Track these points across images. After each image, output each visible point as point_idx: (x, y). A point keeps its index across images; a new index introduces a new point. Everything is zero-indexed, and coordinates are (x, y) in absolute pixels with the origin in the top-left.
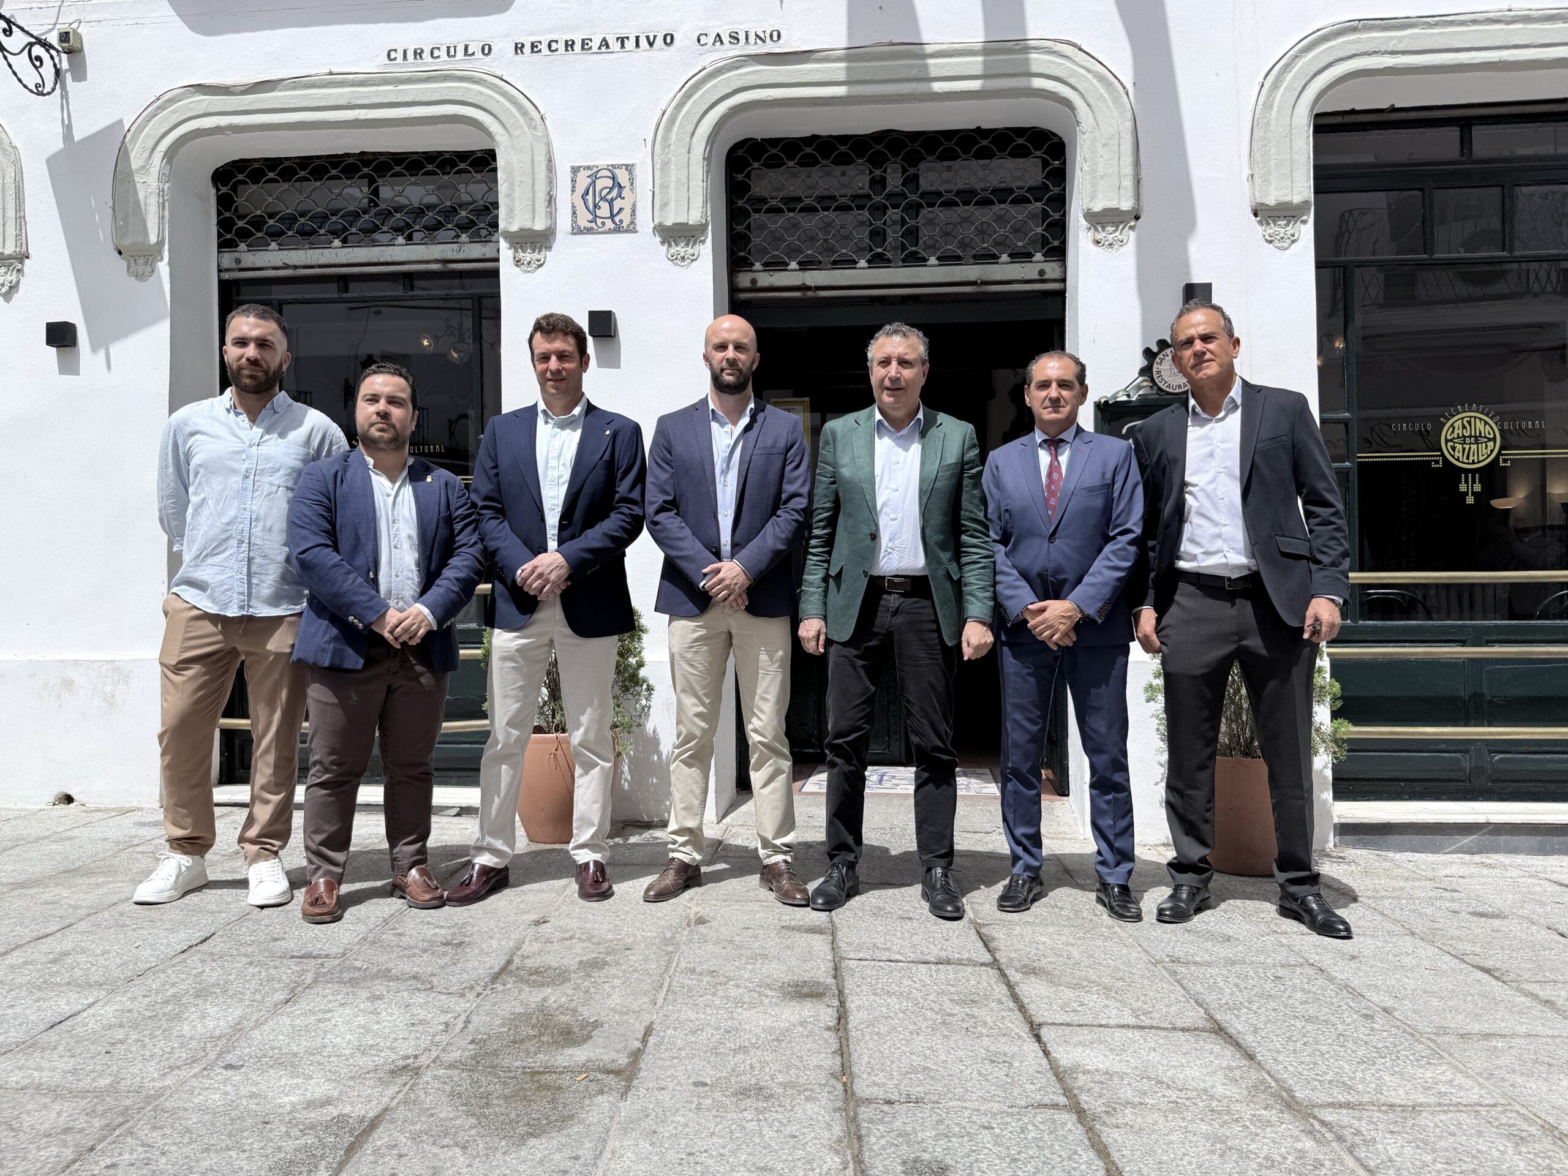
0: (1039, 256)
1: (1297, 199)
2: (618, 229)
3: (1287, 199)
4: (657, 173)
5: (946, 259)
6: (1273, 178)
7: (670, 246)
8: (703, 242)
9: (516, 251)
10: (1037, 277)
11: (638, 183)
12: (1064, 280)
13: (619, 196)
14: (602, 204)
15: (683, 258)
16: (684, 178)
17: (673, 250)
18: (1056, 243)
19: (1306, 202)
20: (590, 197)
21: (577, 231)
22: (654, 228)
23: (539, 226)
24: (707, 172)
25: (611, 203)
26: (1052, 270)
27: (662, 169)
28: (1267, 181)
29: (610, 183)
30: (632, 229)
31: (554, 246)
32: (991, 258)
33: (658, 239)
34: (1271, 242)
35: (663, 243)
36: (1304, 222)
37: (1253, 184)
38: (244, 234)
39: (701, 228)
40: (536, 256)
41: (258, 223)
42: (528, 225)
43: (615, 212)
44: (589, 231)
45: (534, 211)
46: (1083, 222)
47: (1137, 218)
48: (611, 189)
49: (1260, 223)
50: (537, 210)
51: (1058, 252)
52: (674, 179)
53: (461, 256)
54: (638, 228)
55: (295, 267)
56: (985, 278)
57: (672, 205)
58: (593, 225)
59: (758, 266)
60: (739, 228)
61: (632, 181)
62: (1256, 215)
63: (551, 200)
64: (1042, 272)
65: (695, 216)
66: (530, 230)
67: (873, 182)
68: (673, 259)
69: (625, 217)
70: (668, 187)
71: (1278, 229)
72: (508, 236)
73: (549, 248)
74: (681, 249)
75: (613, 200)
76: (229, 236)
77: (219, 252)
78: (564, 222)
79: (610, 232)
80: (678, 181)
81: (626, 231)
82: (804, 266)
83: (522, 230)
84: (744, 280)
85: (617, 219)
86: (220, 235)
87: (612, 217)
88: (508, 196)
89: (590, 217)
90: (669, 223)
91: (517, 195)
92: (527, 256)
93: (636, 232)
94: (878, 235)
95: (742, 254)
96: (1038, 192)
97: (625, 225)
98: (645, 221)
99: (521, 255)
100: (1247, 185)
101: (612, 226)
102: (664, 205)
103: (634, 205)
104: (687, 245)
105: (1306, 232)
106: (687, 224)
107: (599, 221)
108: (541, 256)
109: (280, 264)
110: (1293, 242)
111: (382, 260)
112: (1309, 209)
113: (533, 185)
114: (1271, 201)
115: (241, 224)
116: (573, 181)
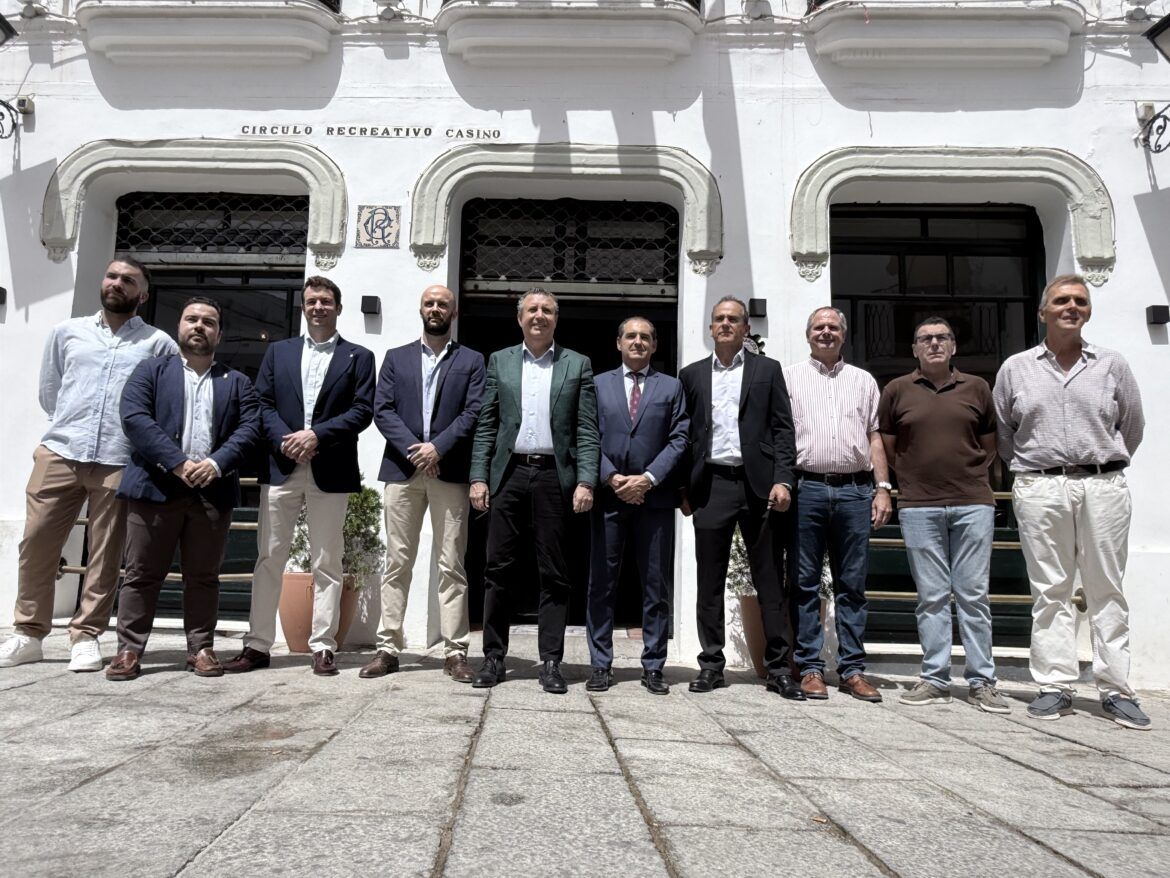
0: (661, 281)
1: (819, 251)
2: (386, 246)
3: (813, 250)
4: (415, 212)
5: (601, 280)
6: (805, 237)
7: (420, 258)
8: (442, 257)
9: (317, 257)
10: (659, 293)
11: (402, 218)
12: (676, 297)
13: (389, 225)
14: (377, 230)
15: (428, 266)
16: (432, 216)
17: (421, 261)
18: (672, 274)
19: (825, 254)
20: (369, 225)
21: (359, 246)
22: (411, 247)
23: (334, 241)
24: (448, 214)
25: (383, 229)
26: (669, 290)
27: (418, 210)
28: (801, 239)
29: (383, 217)
30: (396, 246)
31: (344, 255)
32: (632, 280)
33: (413, 253)
34: (803, 276)
35: (415, 256)
36: (824, 266)
37: (793, 241)
38: (135, 241)
39: (441, 248)
40: (330, 260)
41: (145, 234)
42: (327, 240)
43: (386, 234)
44: (367, 246)
45: (331, 233)
46: (687, 258)
47: (721, 257)
48: (384, 221)
49: (797, 264)
50: (334, 231)
51: (673, 278)
52: (425, 216)
53: (282, 262)
54: (400, 245)
55: (168, 264)
56: (627, 293)
57: (423, 232)
58: (370, 243)
59: (479, 277)
60: (468, 253)
61: (398, 216)
62: (794, 260)
63: (343, 226)
64: (663, 291)
65: (438, 240)
66: (328, 244)
67: (557, 229)
68: (422, 266)
69: (392, 239)
70: (421, 221)
71: (808, 269)
72: (313, 247)
73: (340, 256)
74: (427, 260)
75: (384, 227)
76: (124, 242)
77: (116, 251)
78: (351, 239)
79: (381, 247)
80: (428, 218)
81: (392, 248)
82: (510, 279)
83: (322, 243)
84: (470, 285)
85: (386, 240)
86: (118, 240)
87: (383, 238)
88: (315, 221)
89: (369, 238)
90: (420, 243)
91: (321, 221)
92: (325, 260)
93: (398, 248)
94: (559, 263)
95: (469, 269)
96: (661, 243)
97: (391, 243)
98: (405, 242)
99: (320, 259)
100: (789, 241)
101: (383, 244)
102: (418, 232)
103: (398, 231)
104: (432, 258)
105: (826, 271)
106: (432, 245)
107: (374, 240)
108: (334, 261)
109: (158, 261)
110: (817, 277)
111: (228, 262)
112: (827, 258)
113: (332, 216)
114: (804, 251)
115: (133, 234)
116: (359, 215)
